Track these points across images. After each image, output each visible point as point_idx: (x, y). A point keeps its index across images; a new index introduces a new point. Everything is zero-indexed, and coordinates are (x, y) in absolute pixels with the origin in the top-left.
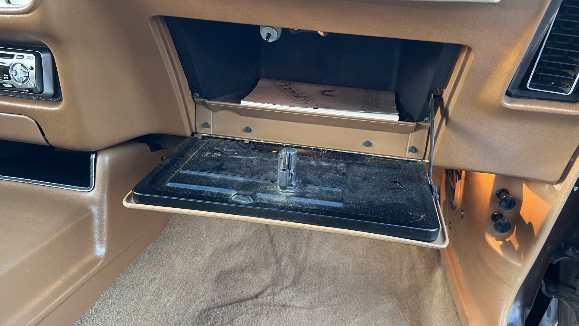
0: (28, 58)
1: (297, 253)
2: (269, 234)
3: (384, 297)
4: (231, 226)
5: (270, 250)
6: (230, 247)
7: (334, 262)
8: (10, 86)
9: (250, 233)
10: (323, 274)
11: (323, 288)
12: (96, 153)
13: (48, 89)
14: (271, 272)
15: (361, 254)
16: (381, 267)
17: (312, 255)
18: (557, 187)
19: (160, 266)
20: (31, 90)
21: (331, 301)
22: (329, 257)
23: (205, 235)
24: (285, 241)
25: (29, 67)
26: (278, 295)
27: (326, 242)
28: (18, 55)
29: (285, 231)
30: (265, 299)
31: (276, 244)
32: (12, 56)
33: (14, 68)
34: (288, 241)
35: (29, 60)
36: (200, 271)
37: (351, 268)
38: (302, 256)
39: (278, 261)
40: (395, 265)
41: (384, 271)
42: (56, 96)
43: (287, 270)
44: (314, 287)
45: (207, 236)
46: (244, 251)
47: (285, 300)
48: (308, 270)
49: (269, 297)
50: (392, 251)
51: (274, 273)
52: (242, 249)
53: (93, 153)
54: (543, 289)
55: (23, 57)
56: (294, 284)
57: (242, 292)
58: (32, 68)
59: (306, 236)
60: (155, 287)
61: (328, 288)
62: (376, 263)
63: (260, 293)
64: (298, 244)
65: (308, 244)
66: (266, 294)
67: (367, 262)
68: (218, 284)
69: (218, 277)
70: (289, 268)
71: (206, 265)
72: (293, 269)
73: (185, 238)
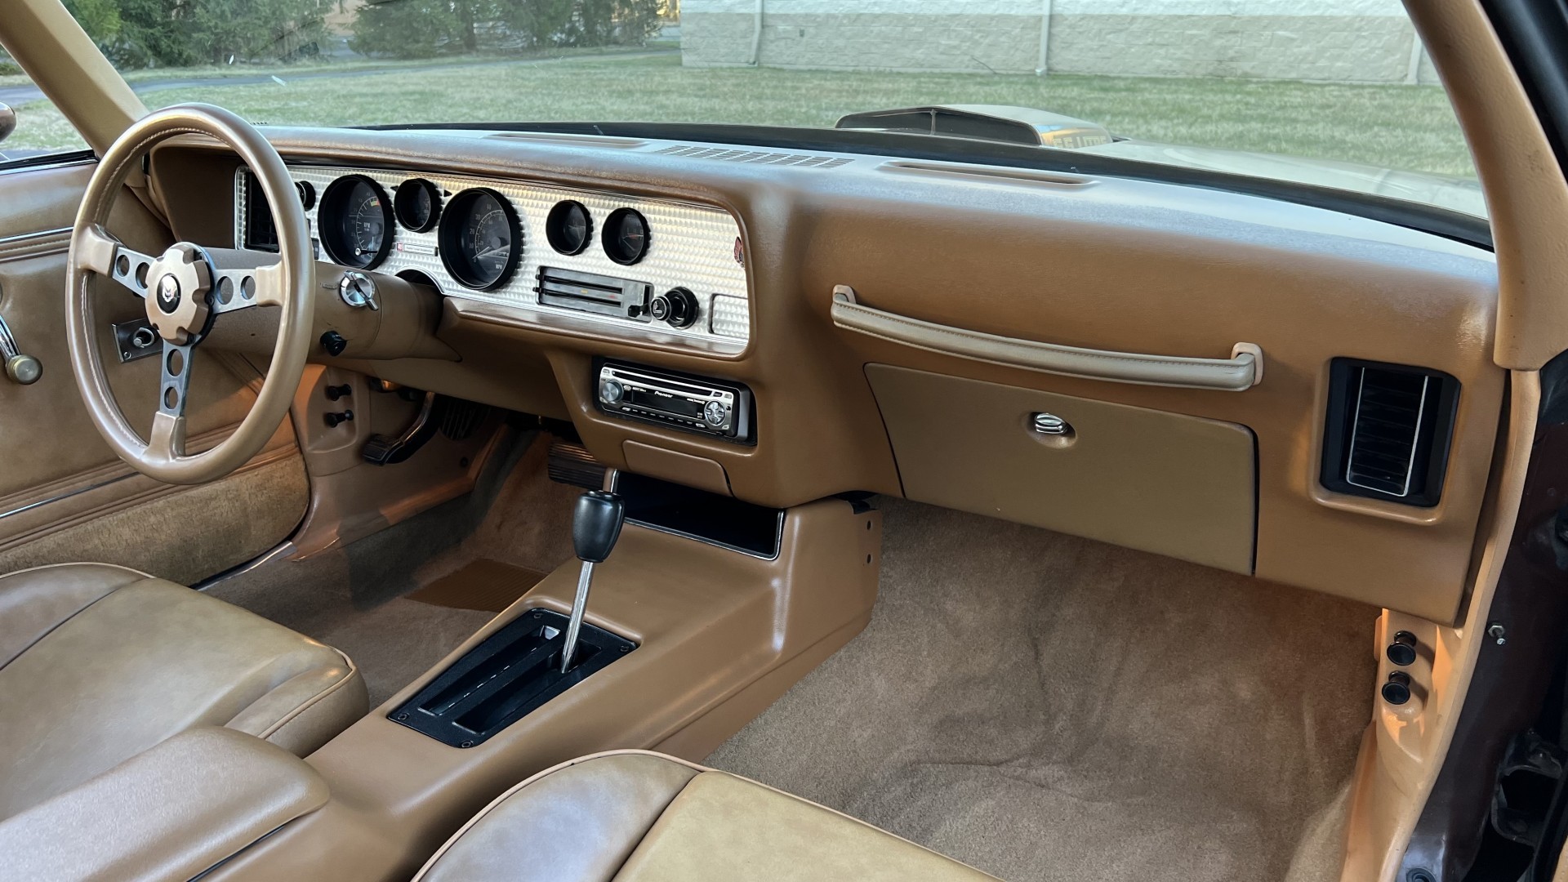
0: (727, 396)
1: (1085, 712)
2: (1039, 673)
3: (1234, 813)
4: (973, 648)
5: (1038, 701)
6: (968, 681)
7: (1152, 739)
8: (702, 426)
9: (1006, 665)
10: (1128, 755)
11: (1122, 777)
12: (785, 511)
13: (743, 431)
14: (1033, 735)
15: (1206, 733)
16: (1242, 762)
17: (1113, 721)
18: (1459, 633)
19: (853, 683)
20: (724, 432)
21: (1131, 798)
22: (1145, 728)
23: (925, 653)
24: (1067, 689)
25: (726, 407)
26: (1036, 770)
27: (1142, 701)
28: (716, 393)
29: (1069, 672)
30: (1012, 769)
31: (1050, 691)
32: (708, 393)
33: (711, 406)
34: (1072, 689)
35: (727, 399)
36: (912, 707)
37: (1182, 753)
38: (1093, 720)
39: (1049, 721)
40: (1269, 762)
41: (1248, 769)
42: (751, 441)
43: (1062, 737)
44: (1105, 773)
45: (929, 655)
46: (991, 693)
47: (1046, 779)
48: (1101, 744)
49: (1020, 770)
50: (1268, 737)
51: (1037, 738)
52: (988, 689)
53: (781, 510)
54: (1494, 821)
55: (721, 394)
56: (1070, 760)
57: (977, 753)
58: (729, 409)
59: (1106, 685)
60: (843, 711)
61: (1132, 779)
62: (1233, 752)
63: (1006, 761)
64: (1089, 698)
65: (1107, 700)
66: (1016, 763)
67: (1215, 747)
68: (939, 733)
69: (941, 722)
70: (1066, 734)
71: (924, 699)
72: (1074, 739)
73: (894, 650)
